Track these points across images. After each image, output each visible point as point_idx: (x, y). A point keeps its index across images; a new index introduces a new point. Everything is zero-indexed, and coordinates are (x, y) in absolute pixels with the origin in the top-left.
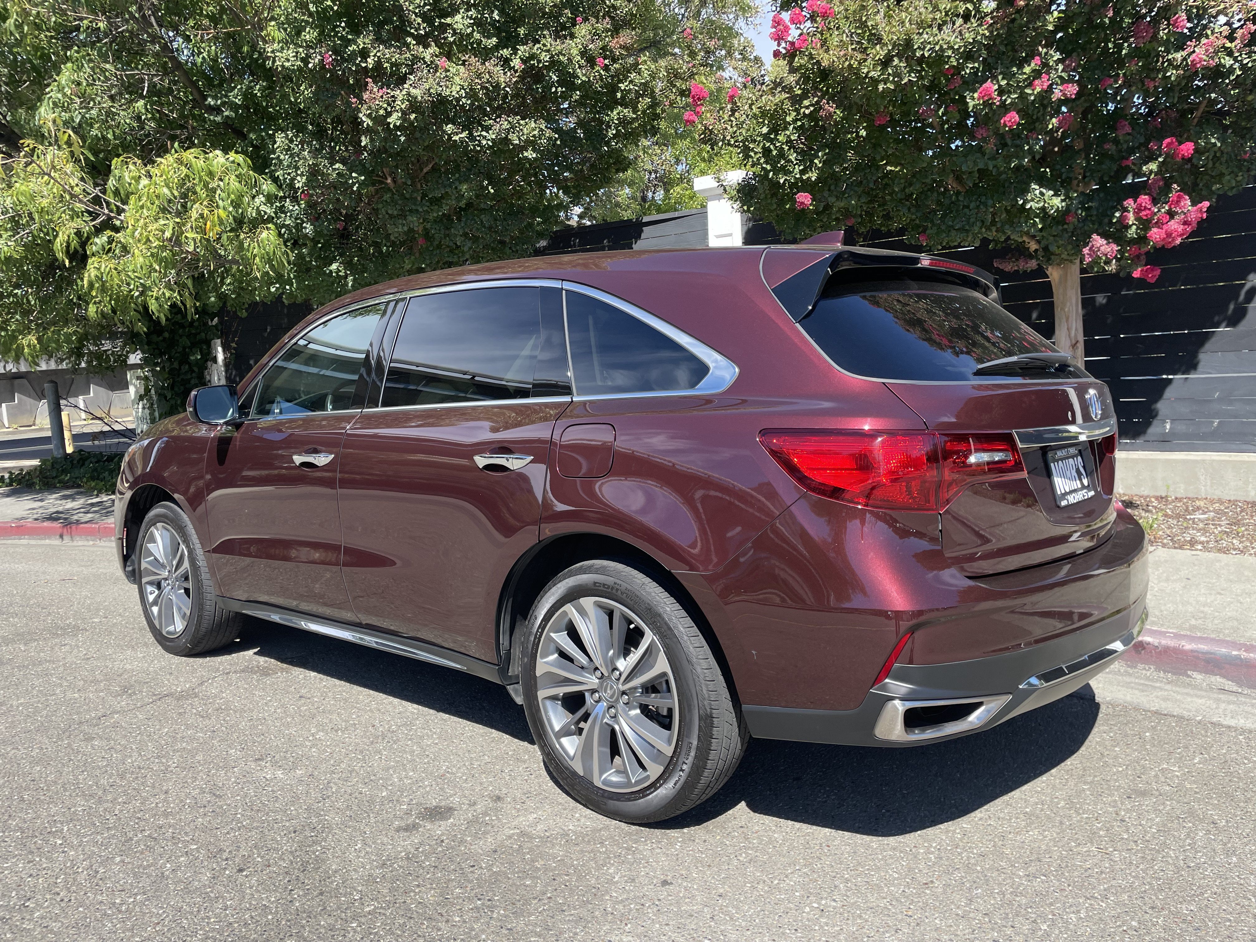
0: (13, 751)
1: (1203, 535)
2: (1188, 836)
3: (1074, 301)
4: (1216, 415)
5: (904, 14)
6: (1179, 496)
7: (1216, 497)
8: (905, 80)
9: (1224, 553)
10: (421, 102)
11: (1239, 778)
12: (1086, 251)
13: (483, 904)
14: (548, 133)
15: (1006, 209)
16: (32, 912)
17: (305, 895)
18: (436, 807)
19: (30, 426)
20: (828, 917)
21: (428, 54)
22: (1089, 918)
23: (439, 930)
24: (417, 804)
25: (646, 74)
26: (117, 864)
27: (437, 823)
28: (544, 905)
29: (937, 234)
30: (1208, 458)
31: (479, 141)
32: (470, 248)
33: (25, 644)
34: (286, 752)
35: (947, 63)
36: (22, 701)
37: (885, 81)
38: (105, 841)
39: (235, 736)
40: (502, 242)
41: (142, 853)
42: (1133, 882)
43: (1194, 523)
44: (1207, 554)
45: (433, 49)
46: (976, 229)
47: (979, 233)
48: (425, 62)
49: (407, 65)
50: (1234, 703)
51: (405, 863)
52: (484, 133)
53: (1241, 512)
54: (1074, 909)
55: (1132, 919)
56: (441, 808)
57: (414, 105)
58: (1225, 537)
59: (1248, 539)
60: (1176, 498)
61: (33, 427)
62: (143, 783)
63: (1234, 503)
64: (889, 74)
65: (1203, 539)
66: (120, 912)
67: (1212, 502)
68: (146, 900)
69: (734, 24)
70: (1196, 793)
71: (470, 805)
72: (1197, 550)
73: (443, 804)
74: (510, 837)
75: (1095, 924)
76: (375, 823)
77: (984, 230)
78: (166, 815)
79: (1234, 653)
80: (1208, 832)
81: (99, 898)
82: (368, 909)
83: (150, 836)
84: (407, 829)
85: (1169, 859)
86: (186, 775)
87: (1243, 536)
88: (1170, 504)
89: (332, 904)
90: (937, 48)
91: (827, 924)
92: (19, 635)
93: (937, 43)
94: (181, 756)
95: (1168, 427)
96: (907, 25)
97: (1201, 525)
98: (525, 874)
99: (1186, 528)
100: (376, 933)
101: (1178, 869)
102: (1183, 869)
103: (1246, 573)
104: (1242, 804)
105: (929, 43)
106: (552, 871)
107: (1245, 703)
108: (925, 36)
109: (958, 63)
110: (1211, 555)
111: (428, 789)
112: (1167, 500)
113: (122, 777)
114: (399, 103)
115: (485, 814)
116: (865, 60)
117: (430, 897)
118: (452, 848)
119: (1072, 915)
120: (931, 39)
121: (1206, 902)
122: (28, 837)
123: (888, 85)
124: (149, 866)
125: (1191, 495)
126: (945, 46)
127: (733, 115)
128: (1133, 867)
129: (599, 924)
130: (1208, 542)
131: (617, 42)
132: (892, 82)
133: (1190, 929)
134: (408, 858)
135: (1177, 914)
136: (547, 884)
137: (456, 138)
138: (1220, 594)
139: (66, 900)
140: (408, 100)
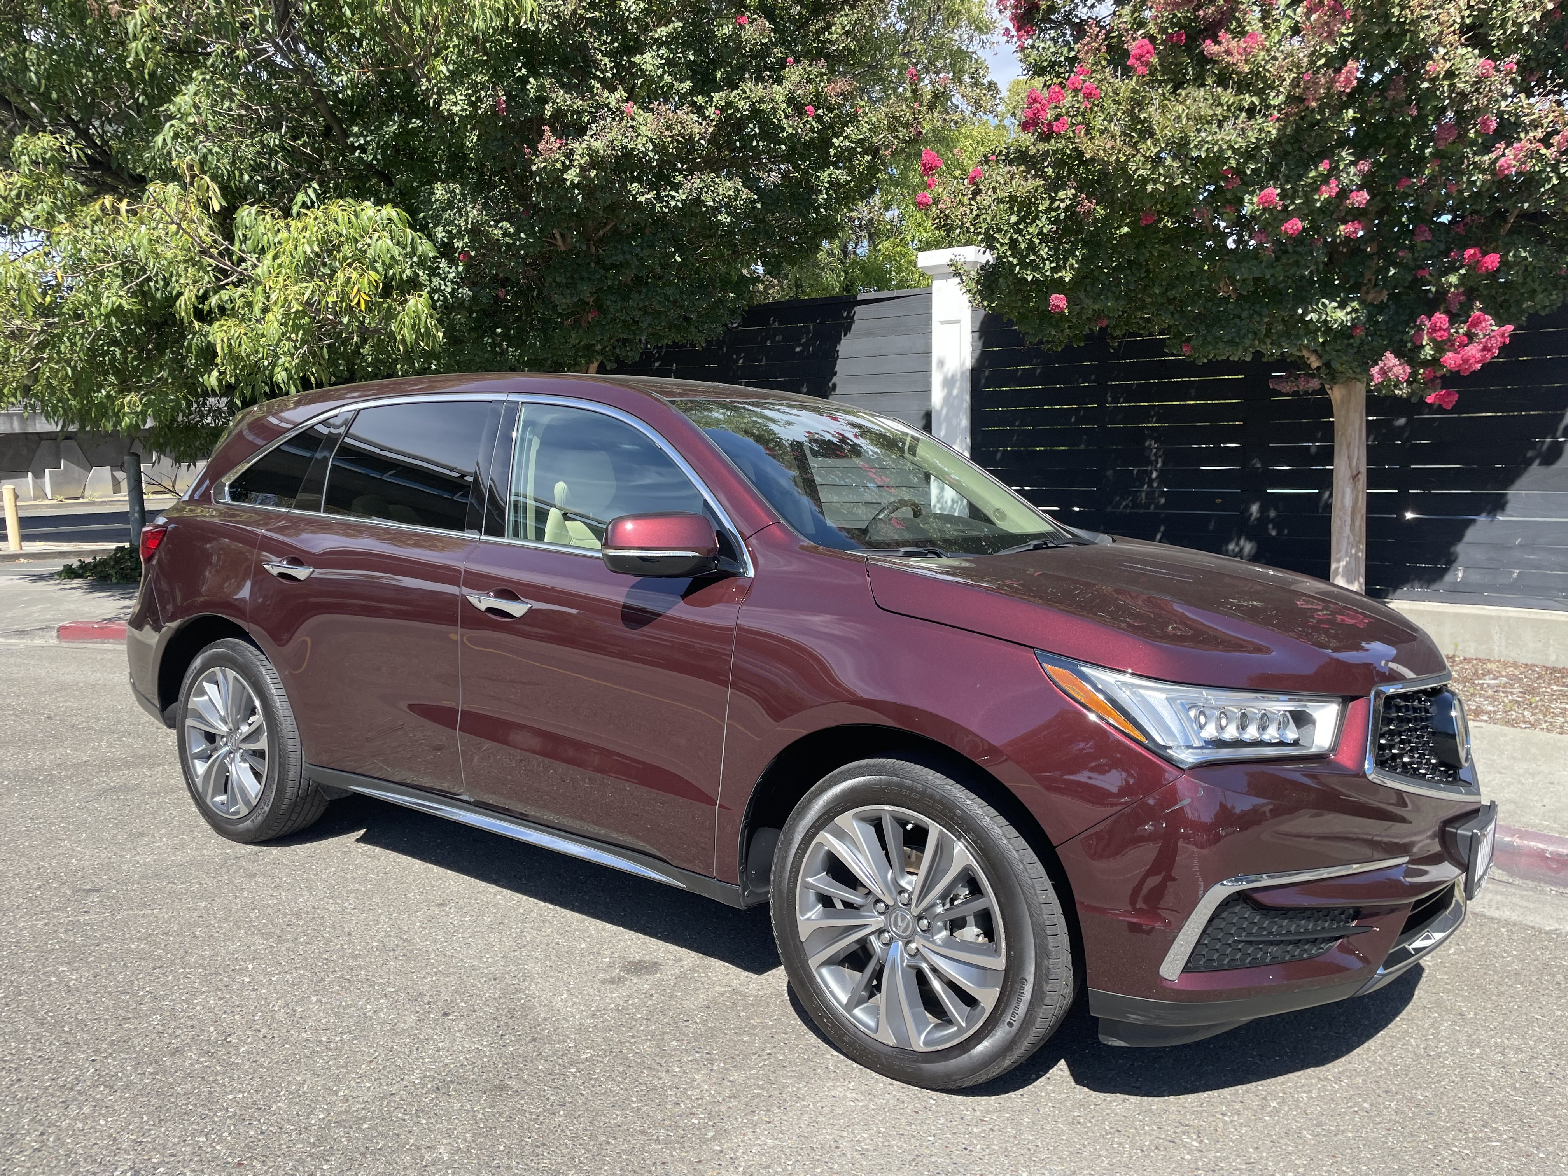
0: (170, 886)
1: (1490, 703)
2: (1432, 1026)
3: (1357, 426)
4: (1517, 564)
5: (1180, 108)
6: (1468, 656)
7: (1511, 660)
8: (1178, 182)
9: (1513, 726)
10: (603, 157)
11: (1495, 972)
12: (1375, 370)
13: (702, 1057)
14: (745, 193)
15: (1283, 320)
16: (236, 1047)
17: (518, 1041)
18: (640, 961)
19: (78, 498)
20: (1054, 1085)
21: (613, 99)
22: (1320, 1098)
23: (660, 1079)
24: (619, 957)
25: (865, 128)
26: (315, 1003)
27: (644, 977)
28: (765, 1060)
29: (1202, 345)
30: (1504, 614)
31: (667, 202)
32: (650, 325)
33: (150, 769)
34: (470, 898)
35: (1225, 164)
36: (163, 831)
37: (1155, 181)
38: (296, 981)
39: (410, 878)
40: (686, 319)
41: (338, 994)
42: (1370, 1067)
43: (1482, 689)
44: (1492, 726)
45: (621, 93)
46: (1248, 342)
47: (1250, 347)
48: (610, 109)
49: (590, 113)
50: (1502, 893)
51: (616, 1014)
52: (673, 193)
53: (1538, 678)
54: (1306, 1088)
55: (1365, 1101)
56: (645, 962)
57: (595, 161)
58: (1515, 707)
59: (1541, 711)
60: (1465, 659)
61: (81, 500)
62: (322, 924)
63: (1529, 667)
64: (1160, 174)
65: (1490, 708)
66: (330, 1049)
67: (1506, 665)
68: (353, 1039)
69: (968, 46)
70: (1447, 984)
71: (676, 961)
72: (1482, 721)
73: (647, 958)
74: (722, 994)
75: (1326, 1104)
76: (578, 974)
77: (1257, 342)
78: (355, 957)
79: (1507, 839)
80: (1454, 1023)
81: (305, 1036)
82: (584, 1056)
83: (342, 977)
84: (612, 981)
85: (1410, 1048)
86: (366, 918)
87: (1536, 707)
88: (1457, 665)
89: (547, 1050)
90: (1216, 148)
91: (1054, 1091)
92: (138, 757)
93: (1216, 143)
94: (357, 898)
95: (1460, 575)
96: (1184, 121)
97: (1490, 692)
98: (741, 1031)
99: (1473, 695)
100: (596, 1079)
101: (1418, 1057)
102: (1422, 1057)
103: (1533, 751)
104: (1494, 998)
105: (1207, 142)
106: (770, 1028)
107: (1514, 894)
108: (1203, 134)
109: (1238, 164)
110: (1497, 728)
111: (629, 943)
112: (1454, 661)
113: (298, 916)
114: (578, 157)
115: (693, 970)
116: (1134, 155)
117: (647, 1047)
118: (663, 1002)
119: (1304, 1095)
120: (1210, 138)
121: (1442, 1089)
122: (211, 974)
123: (1158, 186)
124: (349, 1007)
125: (1482, 656)
126: (1225, 147)
127: (973, 198)
128: (1371, 1053)
129: (822, 1080)
130: (1495, 712)
131: (833, 88)
132: (1162, 183)
133: (1423, 1113)
134: (618, 1010)
135: (1410, 1099)
136: (766, 1042)
137: (642, 199)
138: (1500, 773)
139: (269, 1037)
140: (588, 155)
